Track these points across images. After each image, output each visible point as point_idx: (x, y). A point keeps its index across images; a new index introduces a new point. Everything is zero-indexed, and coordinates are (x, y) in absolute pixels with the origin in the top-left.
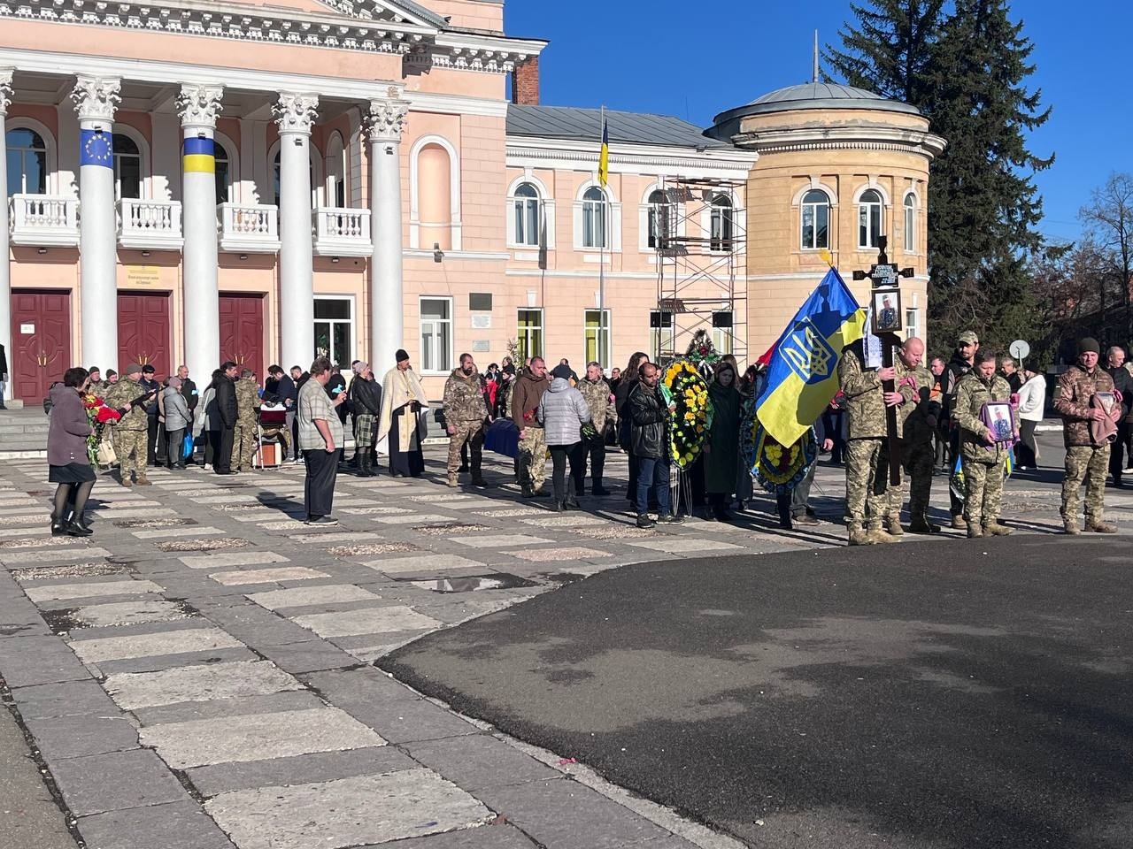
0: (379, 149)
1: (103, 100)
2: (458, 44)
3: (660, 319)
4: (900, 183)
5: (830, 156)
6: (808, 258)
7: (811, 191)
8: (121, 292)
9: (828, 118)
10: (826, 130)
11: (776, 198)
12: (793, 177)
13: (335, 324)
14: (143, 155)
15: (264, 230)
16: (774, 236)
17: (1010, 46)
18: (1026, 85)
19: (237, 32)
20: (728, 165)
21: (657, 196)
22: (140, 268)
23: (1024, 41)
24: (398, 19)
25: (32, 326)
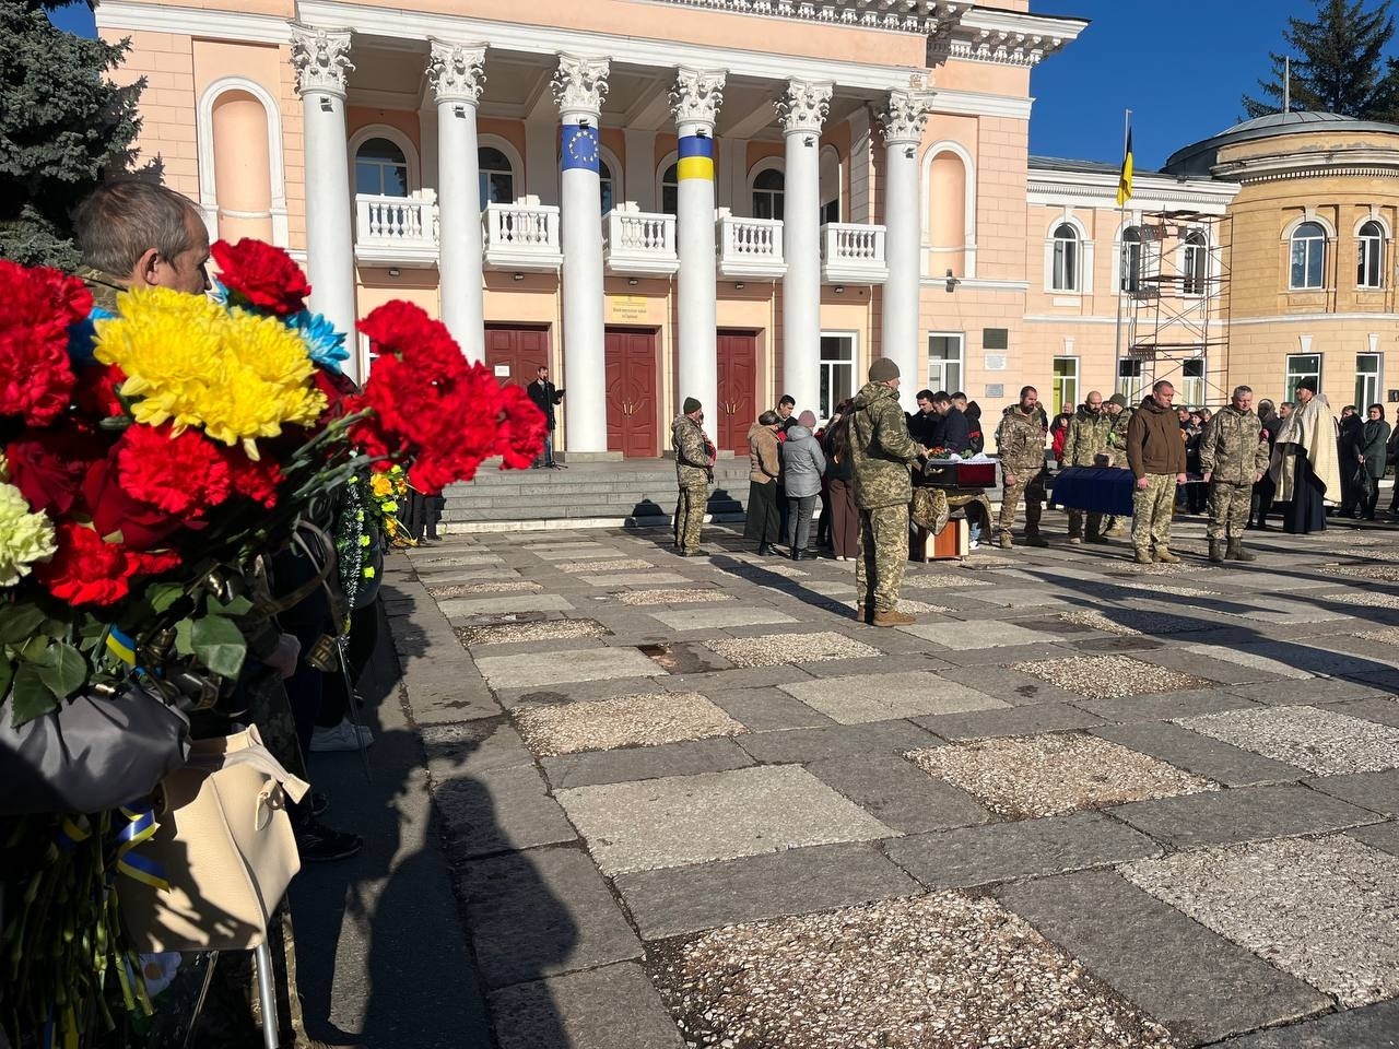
0: (897, 154)
1: (588, 87)
2: (986, 25)
3: (1128, 368)
5: (1329, 185)
6: (1298, 298)
7: (1305, 224)
8: (609, 329)
9: (1328, 142)
10: (1331, 153)
11: (1261, 233)
12: (1284, 209)
13: (834, 366)
14: (615, 179)
15: (768, 251)
16: (1258, 275)
20: (1207, 197)
21: (1130, 234)
22: (625, 298)
25: (508, 367)
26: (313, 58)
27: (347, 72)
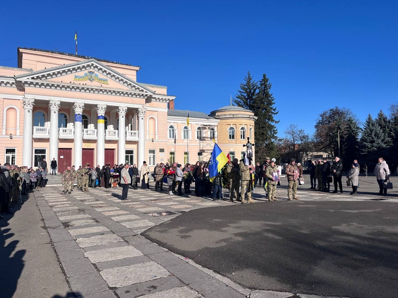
0: (140, 118)
1: (80, 108)
2: (157, 97)
3: (200, 154)
4: (249, 126)
5: (234, 120)
6: (230, 141)
7: (231, 127)
8: (83, 149)
9: (234, 113)
10: (233, 115)
11: (223, 129)
12: (227, 125)
13: (130, 155)
14: (89, 119)
15: (115, 135)
16: (223, 137)
17: (270, 98)
18: (273, 106)
19: (110, 94)
20: (213, 122)
21: (199, 128)
22: (87, 144)
23: (273, 97)
24: (145, 91)
25: (63, 156)
26: (27, 103)
27: (33, 105)
